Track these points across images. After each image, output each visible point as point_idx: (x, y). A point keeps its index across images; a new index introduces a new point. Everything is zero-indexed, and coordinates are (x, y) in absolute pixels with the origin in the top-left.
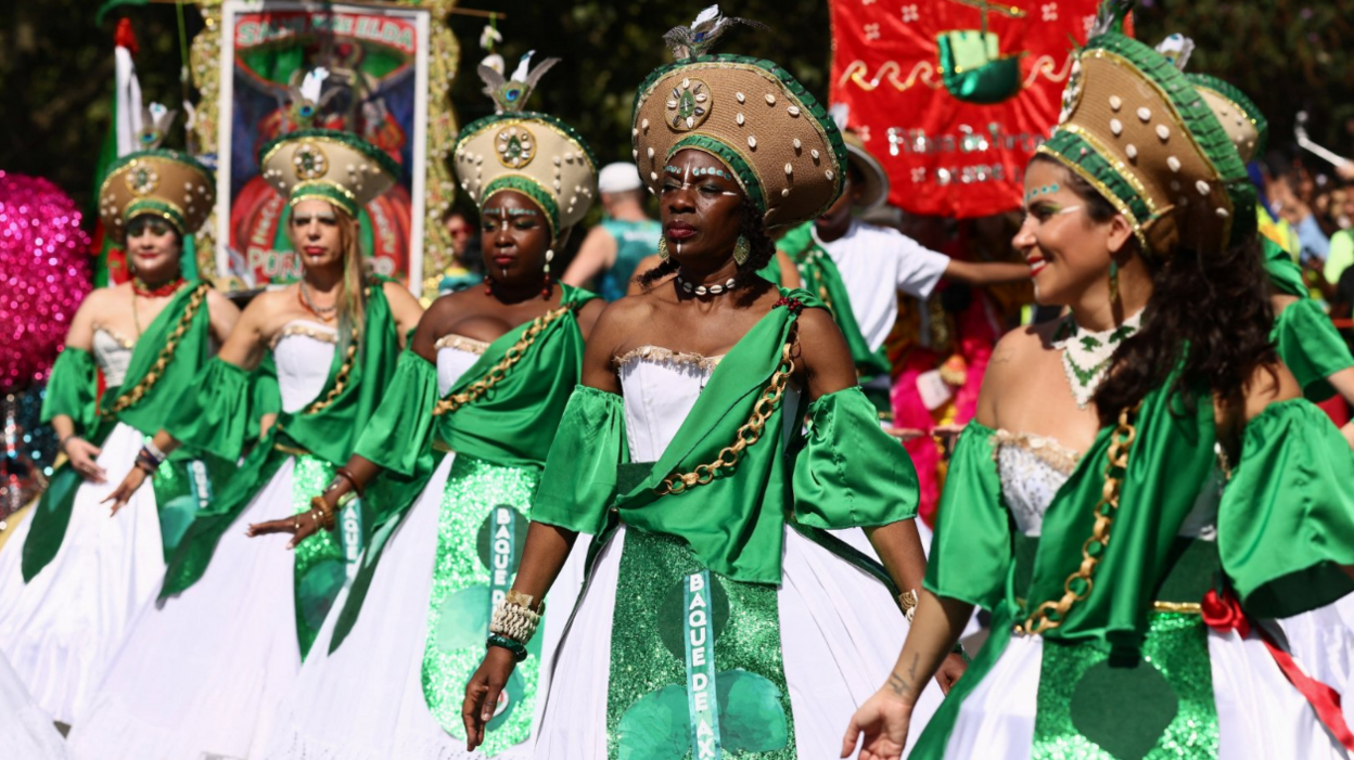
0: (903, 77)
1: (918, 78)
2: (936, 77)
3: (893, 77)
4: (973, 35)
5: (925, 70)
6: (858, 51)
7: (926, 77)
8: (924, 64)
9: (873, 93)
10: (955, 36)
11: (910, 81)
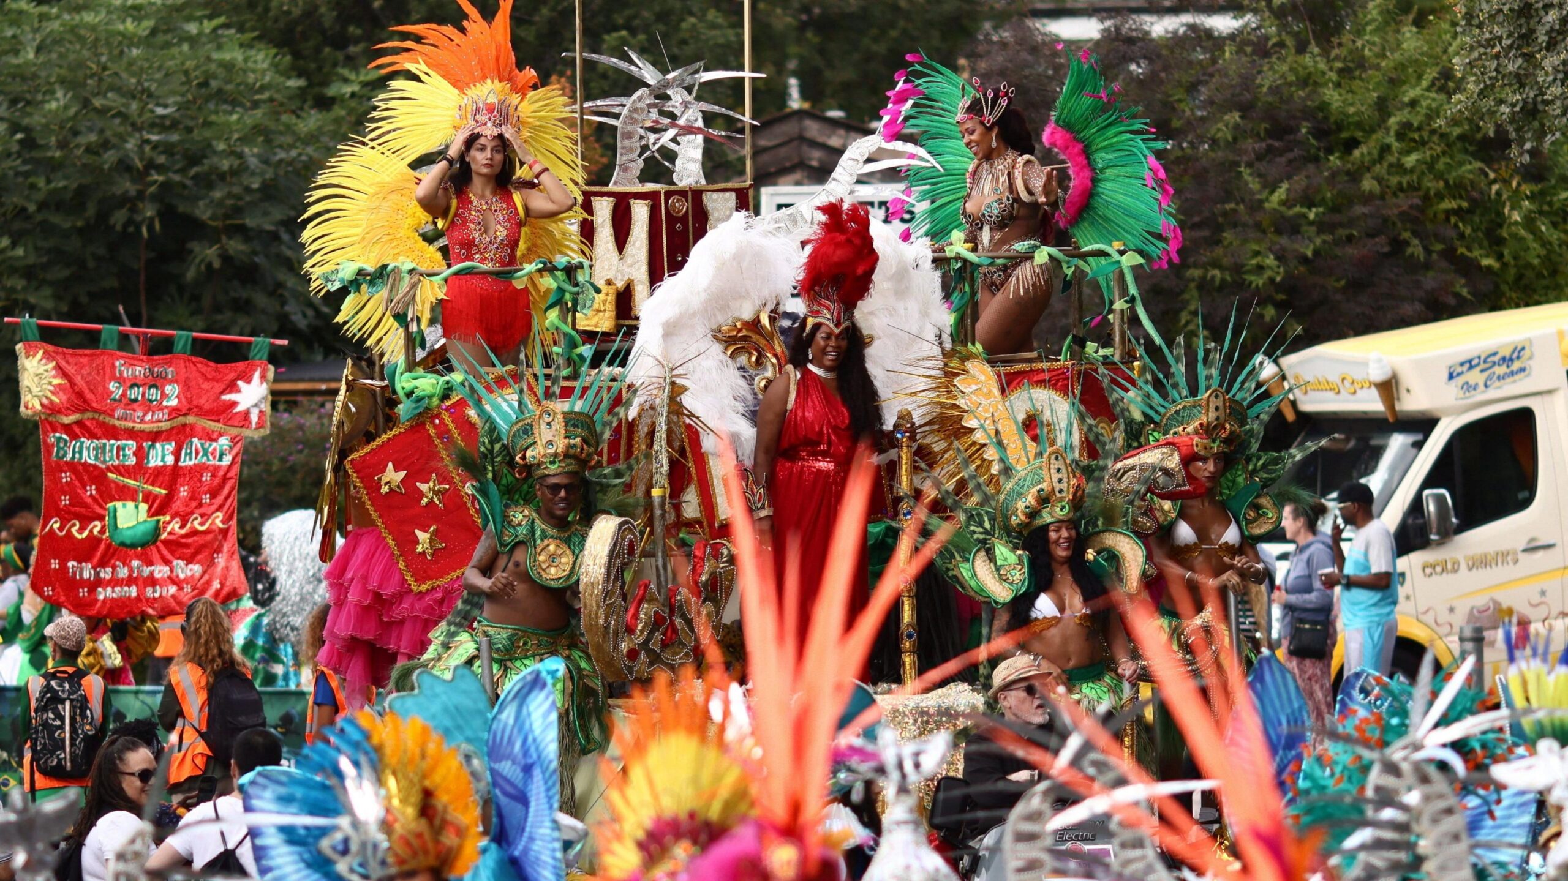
0: (81, 530)
1: (91, 531)
2: (102, 531)
3: (74, 530)
4: (130, 505)
5: (97, 526)
6: (58, 512)
7: (96, 531)
8: (98, 523)
9: (62, 538)
10: (119, 505)
11: (86, 534)
